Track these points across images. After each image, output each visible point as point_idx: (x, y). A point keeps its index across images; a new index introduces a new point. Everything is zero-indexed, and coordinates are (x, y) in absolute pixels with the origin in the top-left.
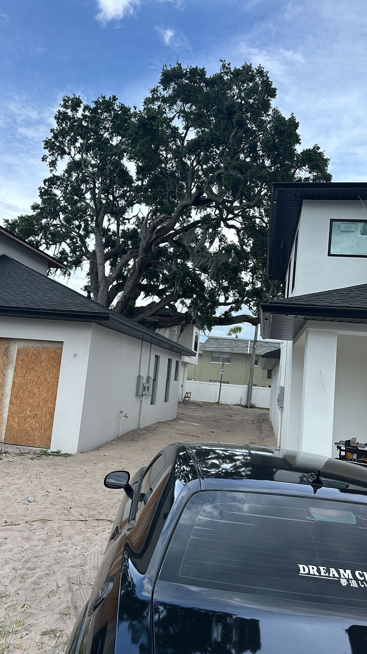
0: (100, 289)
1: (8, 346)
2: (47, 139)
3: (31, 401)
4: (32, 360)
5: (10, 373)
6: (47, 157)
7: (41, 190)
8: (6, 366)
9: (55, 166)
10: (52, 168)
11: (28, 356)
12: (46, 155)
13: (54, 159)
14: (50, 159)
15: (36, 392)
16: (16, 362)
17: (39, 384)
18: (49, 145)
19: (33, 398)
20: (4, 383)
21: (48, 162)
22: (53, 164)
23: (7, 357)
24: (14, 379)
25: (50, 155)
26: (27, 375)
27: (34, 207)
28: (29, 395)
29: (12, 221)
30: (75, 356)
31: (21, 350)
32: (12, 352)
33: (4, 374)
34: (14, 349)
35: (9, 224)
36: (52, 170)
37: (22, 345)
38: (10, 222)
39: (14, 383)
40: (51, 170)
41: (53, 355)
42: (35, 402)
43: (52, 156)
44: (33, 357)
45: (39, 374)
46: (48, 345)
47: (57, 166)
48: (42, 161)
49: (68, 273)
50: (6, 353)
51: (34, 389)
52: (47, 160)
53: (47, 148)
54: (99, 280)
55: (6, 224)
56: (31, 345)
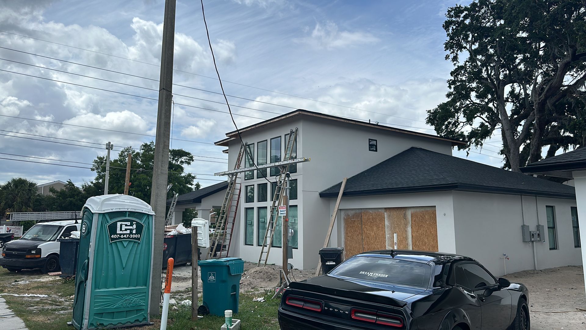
0: (511, 151)
1: (405, 212)
2: (447, 42)
3: (424, 247)
4: (420, 220)
5: (409, 229)
6: (449, 55)
7: (449, 82)
8: (406, 225)
9: (457, 60)
10: (455, 62)
11: (417, 218)
12: (448, 55)
13: (455, 55)
14: (452, 56)
15: (426, 242)
16: (411, 223)
17: (427, 236)
18: (448, 46)
19: (425, 245)
20: (407, 236)
21: (451, 59)
22: (455, 59)
23: (406, 220)
24: (412, 234)
25: (451, 53)
26: (419, 230)
27: (448, 95)
28: (423, 244)
29: (433, 110)
30: (445, 215)
31: (412, 214)
32: (408, 216)
33: (406, 231)
34: (409, 213)
35: (431, 113)
36: (456, 63)
37: (413, 210)
38: (432, 111)
39: (412, 236)
40: (454, 64)
41: (432, 215)
42: (427, 248)
43: (453, 54)
44: (421, 218)
45: (426, 229)
46: (428, 209)
47: (458, 59)
48: (446, 59)
49: (480, 143)
50: (405, 217)
51: (425, 239)
52: (449, 57)
53: (447, 49)
54: (508, 144)
55: (429, 113)
56: (418, 210)
